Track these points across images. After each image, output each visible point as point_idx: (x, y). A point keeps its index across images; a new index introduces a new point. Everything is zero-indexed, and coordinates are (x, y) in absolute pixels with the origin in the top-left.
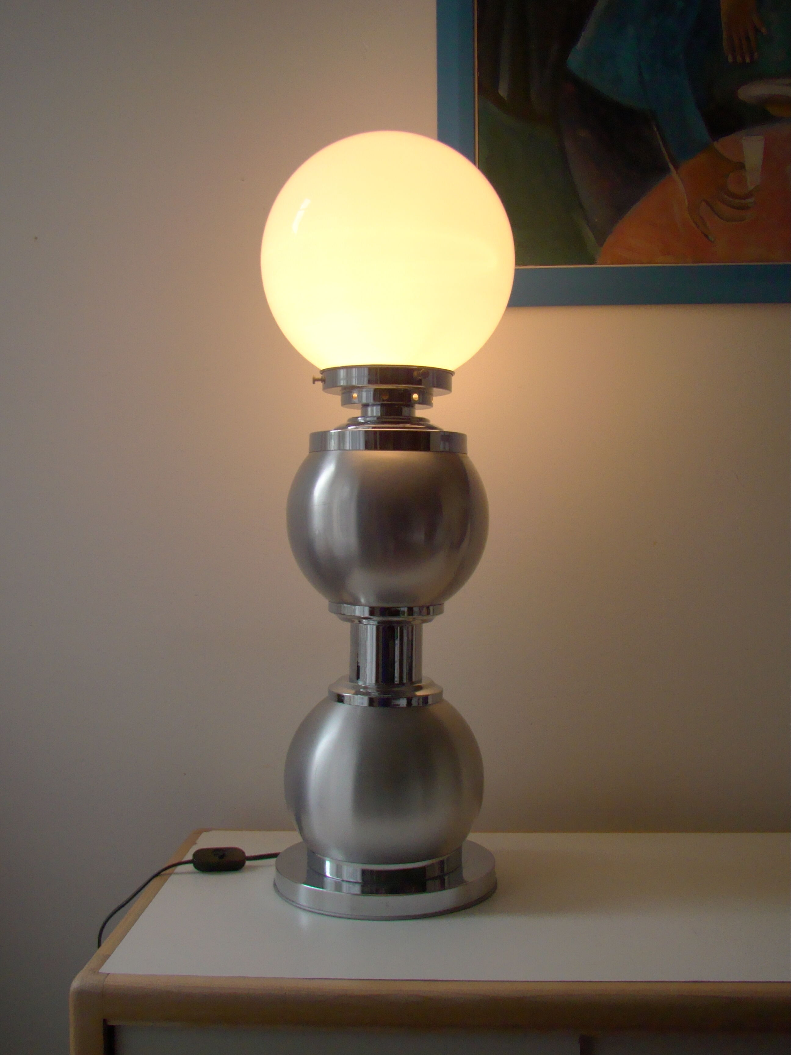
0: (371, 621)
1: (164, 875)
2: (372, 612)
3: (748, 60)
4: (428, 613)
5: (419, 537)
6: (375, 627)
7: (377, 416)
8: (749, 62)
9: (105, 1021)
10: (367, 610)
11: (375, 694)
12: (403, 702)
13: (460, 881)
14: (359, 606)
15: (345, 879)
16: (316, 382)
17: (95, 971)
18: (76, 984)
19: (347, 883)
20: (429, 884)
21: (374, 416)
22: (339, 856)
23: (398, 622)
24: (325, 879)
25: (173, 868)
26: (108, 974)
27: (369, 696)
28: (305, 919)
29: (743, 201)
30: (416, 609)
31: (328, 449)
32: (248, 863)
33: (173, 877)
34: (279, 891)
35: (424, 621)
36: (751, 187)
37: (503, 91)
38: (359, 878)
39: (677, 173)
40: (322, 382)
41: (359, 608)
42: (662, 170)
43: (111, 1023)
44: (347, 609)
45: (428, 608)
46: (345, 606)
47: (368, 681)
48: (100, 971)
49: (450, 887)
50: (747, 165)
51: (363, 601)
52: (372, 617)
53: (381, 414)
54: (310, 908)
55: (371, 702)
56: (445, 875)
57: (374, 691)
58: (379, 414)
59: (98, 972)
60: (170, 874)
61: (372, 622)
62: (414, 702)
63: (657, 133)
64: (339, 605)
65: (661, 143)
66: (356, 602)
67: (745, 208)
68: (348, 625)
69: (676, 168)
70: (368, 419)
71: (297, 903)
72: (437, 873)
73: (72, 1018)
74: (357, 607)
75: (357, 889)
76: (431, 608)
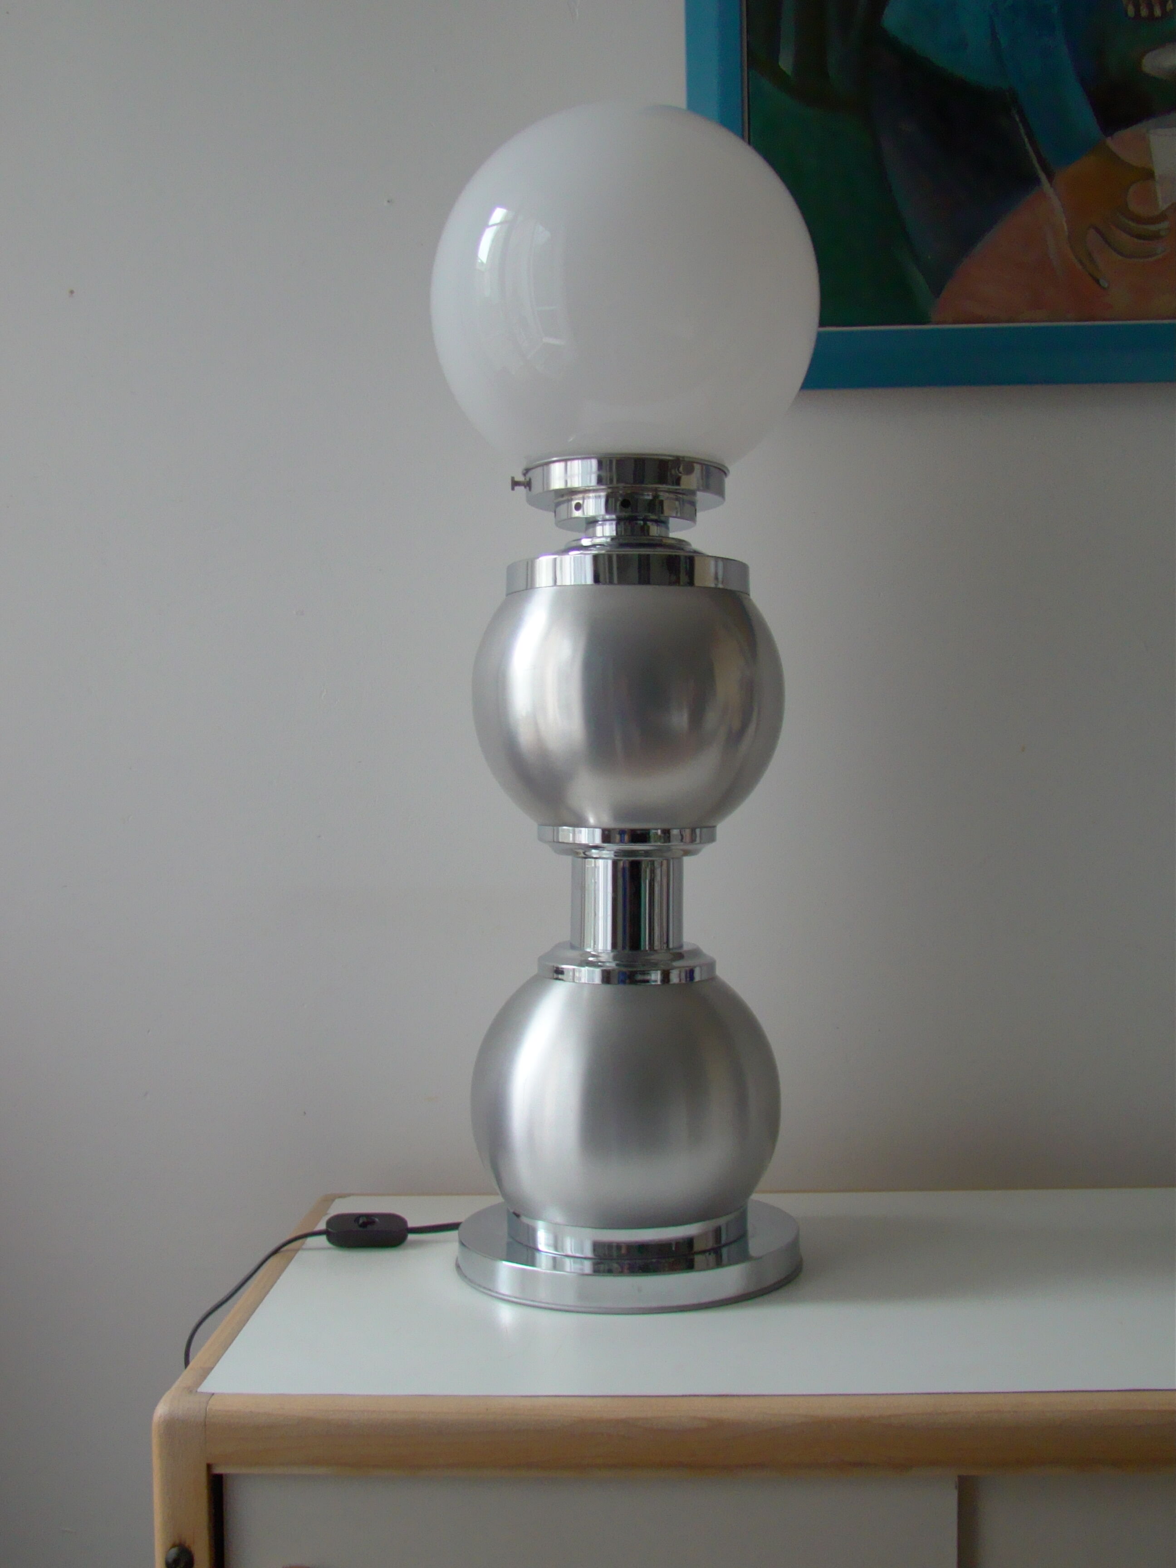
0: (604, 852)
1: (288, 1250)
2: (607, 837)
3: (1158, 12)
4: (693, 840)
5: (679, 719)
6: (610, 863)
7: (611, 536)
8: (1160, 15)
9: (209, 1467)
10: (598, 833)
11: (611, 965)
12: (656, 977)
13: (743, 1256)
14: (587, 829)
15: (569, 1253)
16: (517, 488)
17: (192, 1390)
18: (161, 1410)
19: (572, 1260)
20: (698, 1259)
21: (607, 536)
22: (559, 1217)
23: (647, 853)
24: (537, 1254)
25: (300, 1241)
26: (213, 1394)
27: (602, 968)
28: (506, 1314)
29: (1153, 228)
30: (675, 832)
31: (537, 586)
32: (411, 1237)
33: (301, 1255)
34: (466, 1277)
35: (687, 853)
36: (1163, 206)
37: (786, 63)
38: (588, 1252)
39: (1051, 186)
40: (525, 487)
41: (587, 831)
42: (1029, 181)
43: (218, 1470)
44: (567, 834)
45: (693, 831)
46: (564, 829)
47: (600, 947)
48: (199, 1390)
49: (731, 1263)
50: (1158, 172)
51: (592, 820)
52: (605, 845)
53: (617, 533)
54: (516, 1298)
55: (607, 977)
56: (724, 1246)
57: (611, 960)
58: (614, 534)
59: (197, 1391)
60: (296, 1250)
61: (605, 854)
62: (674, 978)
63: (1020, 125)
64: (555, 828)
65: (1026, 140)
66: (579, 822)
67: (1155, 236)
68: (568, 859)
69: (1050, 177)
70: (597, 541)
71: (497, 1292)
72: (711, 1244)
73: (156, 1463)
74: (583, 829)
75: (588, 1267)
76: (698, 831)
